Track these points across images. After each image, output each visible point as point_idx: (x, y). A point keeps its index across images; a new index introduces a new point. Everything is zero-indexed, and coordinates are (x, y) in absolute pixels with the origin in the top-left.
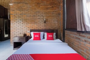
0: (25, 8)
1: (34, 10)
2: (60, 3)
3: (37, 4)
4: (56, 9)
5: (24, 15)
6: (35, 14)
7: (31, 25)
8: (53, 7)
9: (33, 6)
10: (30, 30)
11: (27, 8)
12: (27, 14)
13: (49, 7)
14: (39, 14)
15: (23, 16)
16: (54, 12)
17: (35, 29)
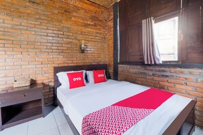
0: (29, 12)
1: (57, 24)
2: (106, 20)
3: (65, 11)
4: (100, 30)
5: (26, 30)
6: (60, 32)
7: (48, 57)
8: (95, 25)
9: (54, 14)
10: (55, 68)
11: (37, 13)
12: (36, 29)
13: (89, 23)
14: (68, 34)
15: (23, 32)
16: (98, 35)
17: (60, 65)
